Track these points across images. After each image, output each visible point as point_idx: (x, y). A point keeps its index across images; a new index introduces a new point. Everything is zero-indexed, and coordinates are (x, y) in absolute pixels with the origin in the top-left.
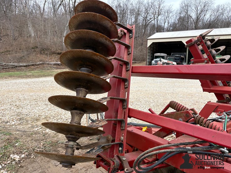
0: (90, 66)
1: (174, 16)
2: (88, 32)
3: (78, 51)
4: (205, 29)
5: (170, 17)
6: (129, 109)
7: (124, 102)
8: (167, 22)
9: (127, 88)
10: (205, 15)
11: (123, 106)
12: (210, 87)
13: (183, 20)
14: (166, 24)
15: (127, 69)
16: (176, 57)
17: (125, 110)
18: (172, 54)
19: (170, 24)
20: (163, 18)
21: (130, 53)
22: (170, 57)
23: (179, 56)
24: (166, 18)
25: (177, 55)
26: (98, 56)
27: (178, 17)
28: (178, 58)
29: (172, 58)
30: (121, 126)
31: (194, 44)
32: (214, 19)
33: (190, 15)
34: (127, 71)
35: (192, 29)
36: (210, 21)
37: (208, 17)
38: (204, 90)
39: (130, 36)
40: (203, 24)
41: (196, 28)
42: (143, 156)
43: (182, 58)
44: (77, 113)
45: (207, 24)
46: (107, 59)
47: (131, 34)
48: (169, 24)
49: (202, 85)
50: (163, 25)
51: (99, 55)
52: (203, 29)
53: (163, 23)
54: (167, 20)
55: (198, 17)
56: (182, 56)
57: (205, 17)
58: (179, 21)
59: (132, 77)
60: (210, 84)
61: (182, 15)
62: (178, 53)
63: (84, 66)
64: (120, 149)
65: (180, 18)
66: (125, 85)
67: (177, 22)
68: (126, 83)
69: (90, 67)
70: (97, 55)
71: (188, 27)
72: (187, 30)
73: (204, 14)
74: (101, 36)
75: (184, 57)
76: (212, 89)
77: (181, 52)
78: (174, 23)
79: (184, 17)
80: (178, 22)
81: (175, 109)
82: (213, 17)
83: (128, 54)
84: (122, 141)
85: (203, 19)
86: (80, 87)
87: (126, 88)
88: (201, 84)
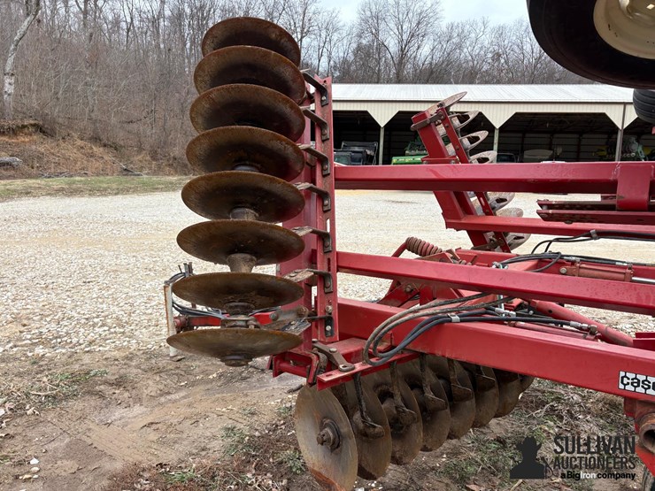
0: (258, 163)
1: (345, 41)
2: (257, 89)
3: (245, 130)
4: (420, 83)
5: (333, 43)
6: (337, 253)
7: (325, 238)
8: (325, 54)
9: (329, 211)
10: (419, 47)
11: (324, 246)
12: (460, 219)
13: (368, 55)
14: (324, 60)
15: (325, 173)
16: (354, 152)
17: (328, 256)
18: (343, 144)
19: (335, 63)
20: (315, 43)
21: (328, 139)
22: (340, 153)
23: (361, 149)
24: (322, 45)
25: (356, 149)
26: (284, 143)
27: (354, 46)
28: (359, 155)
29: (344, 156)
30: (325, 287)
31: (430, 124)
32: (441, 59)
33: (383, 44)
34: (324, 176)
35: (389, 81)
36: (431, 64)
37: (425, 52)
38: (448, 225)
39: (322, 101)
40: (416, 70)
41: (399, 80)
42: (383, 328)
43: (368, 155)
44: (244, 259)
45: (425, 68)
46: (297, 147)
47: (324, 98)
48: (332, 63)
49: (444, 214)
50: (315, 62)
51: (284, 140)
52: (415, 83)
53: (315, 55)
54: (325, 49)
55: (402, 50)
56: (369, 152)
57: (420, 51)
58: (355, 55)
59: (336, 191)
60: (460, 212)
61: (364, 42)
62: (358, 143)
63: (247, 162)
64: (328, 328)
65: (359, 48)
66: (323, 205)
67: (351, 57)
68: (326, 202)
69: (259, 165)
70: (281, 140)
71: (378, 74)
72: (378, 83)
73: (416, 45)
74: (284, 99)
75: (373, 154)
76: (463, 221)
77: (365, 140)
78: (345, 61)
79: (370, 46)
80: (353, 58)
81: (417, 253)
82: (438, 55)
83: (323, 141)
84: (330, 314)
85: (415, 57)
86: (244, 207)
87: (325, 212)
88: (441, 211)
